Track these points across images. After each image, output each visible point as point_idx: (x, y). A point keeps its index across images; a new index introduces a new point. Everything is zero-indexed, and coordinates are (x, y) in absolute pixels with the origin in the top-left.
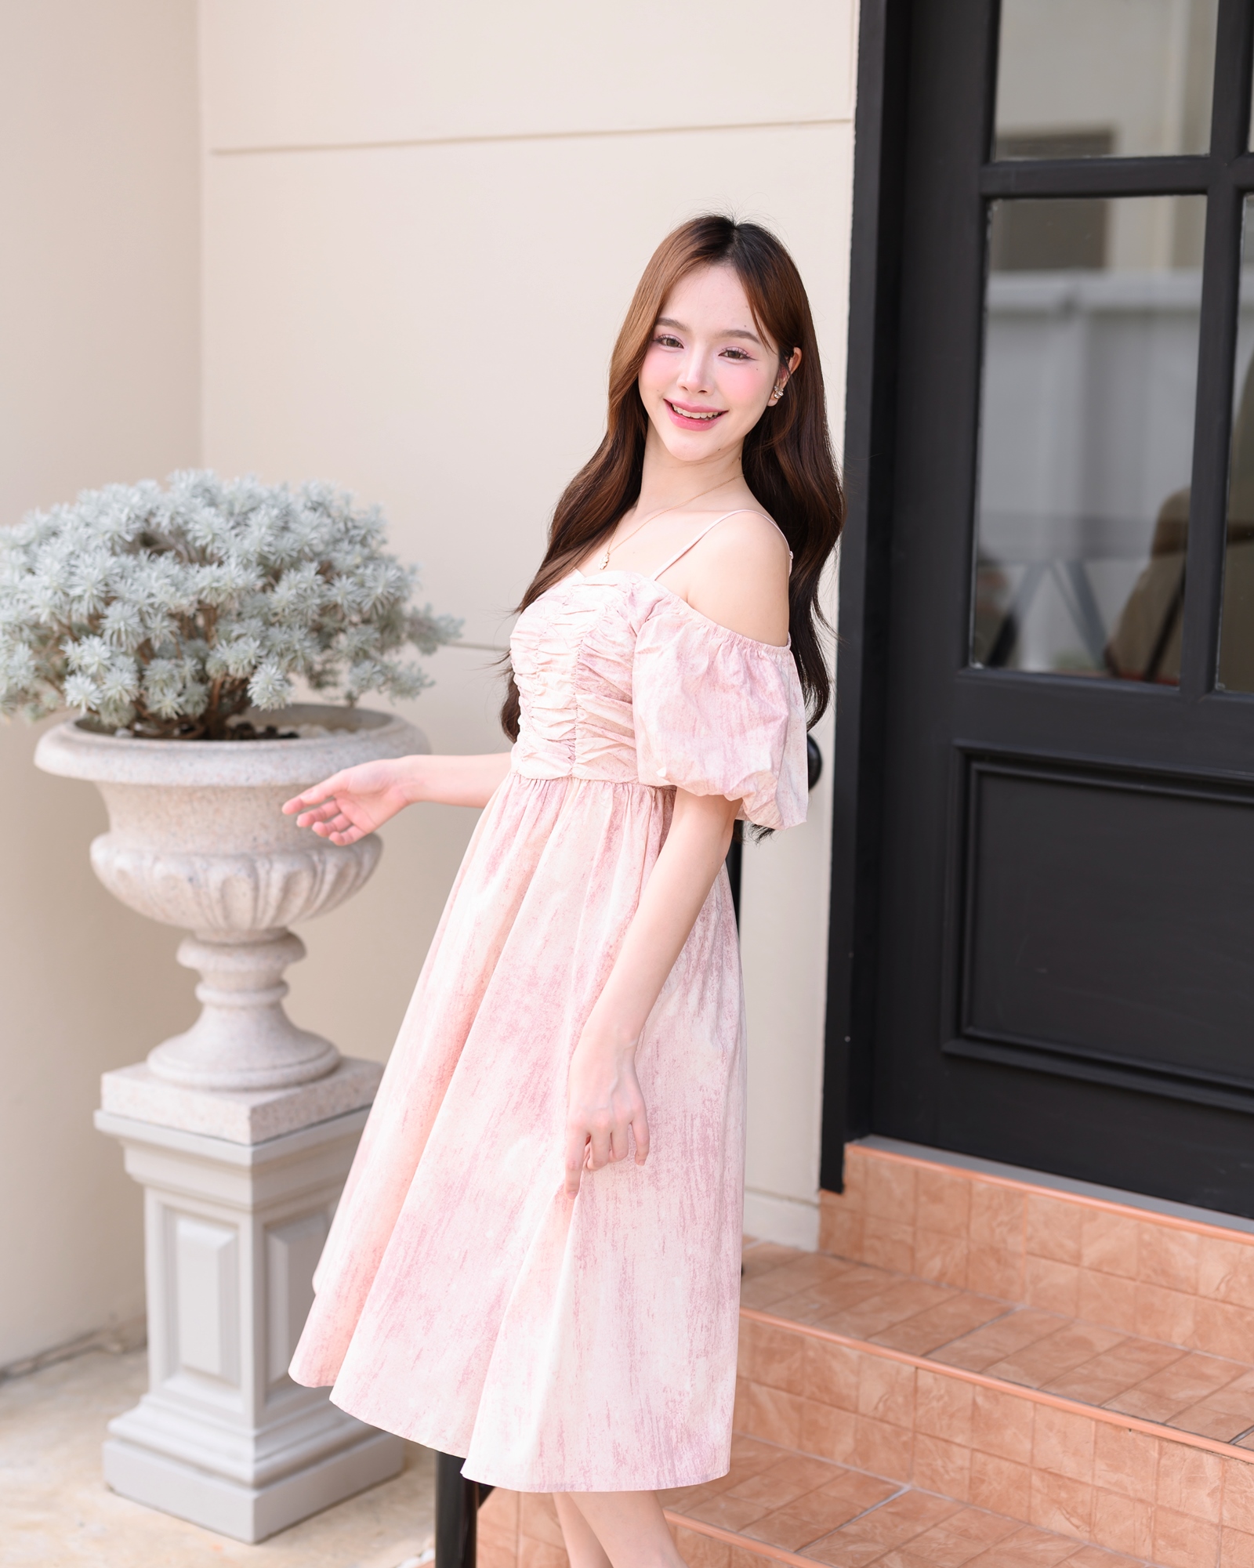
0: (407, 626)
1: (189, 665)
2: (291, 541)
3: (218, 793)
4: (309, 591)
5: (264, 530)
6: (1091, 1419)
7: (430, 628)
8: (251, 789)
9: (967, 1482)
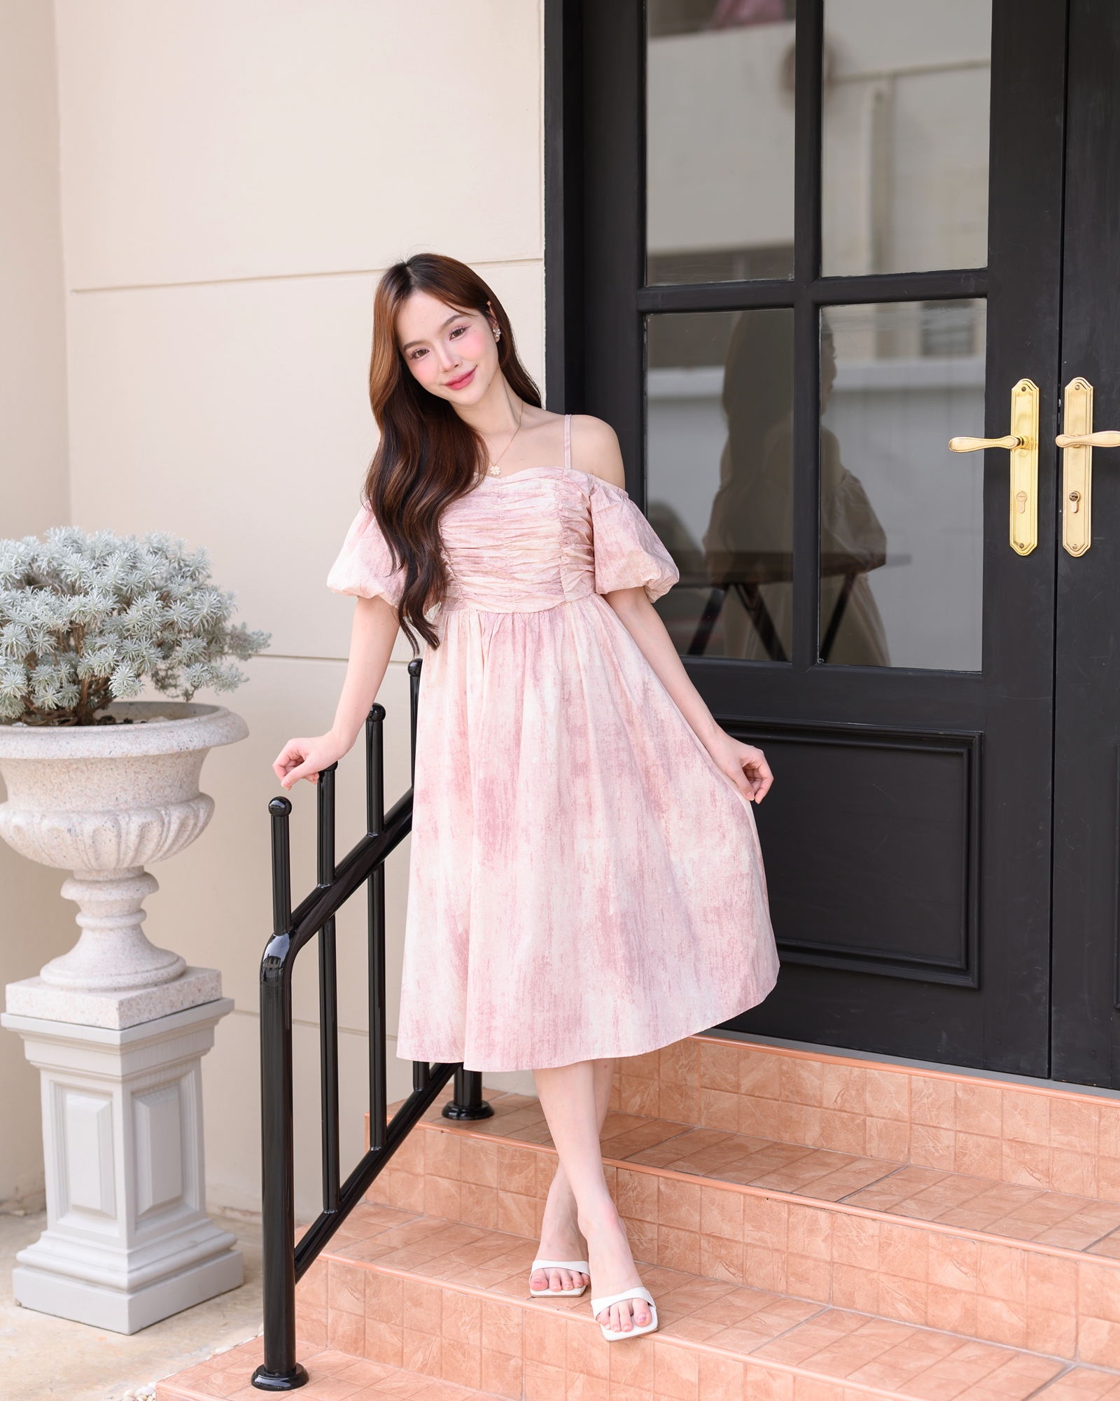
0: (228, 639)
1: (65, 669)
2: (138, 576)
3: (89, 764)
4: (152, 612)
5: (118, 568)
7: (245, 640)
8: (113, 760)
9: (656, 1249)
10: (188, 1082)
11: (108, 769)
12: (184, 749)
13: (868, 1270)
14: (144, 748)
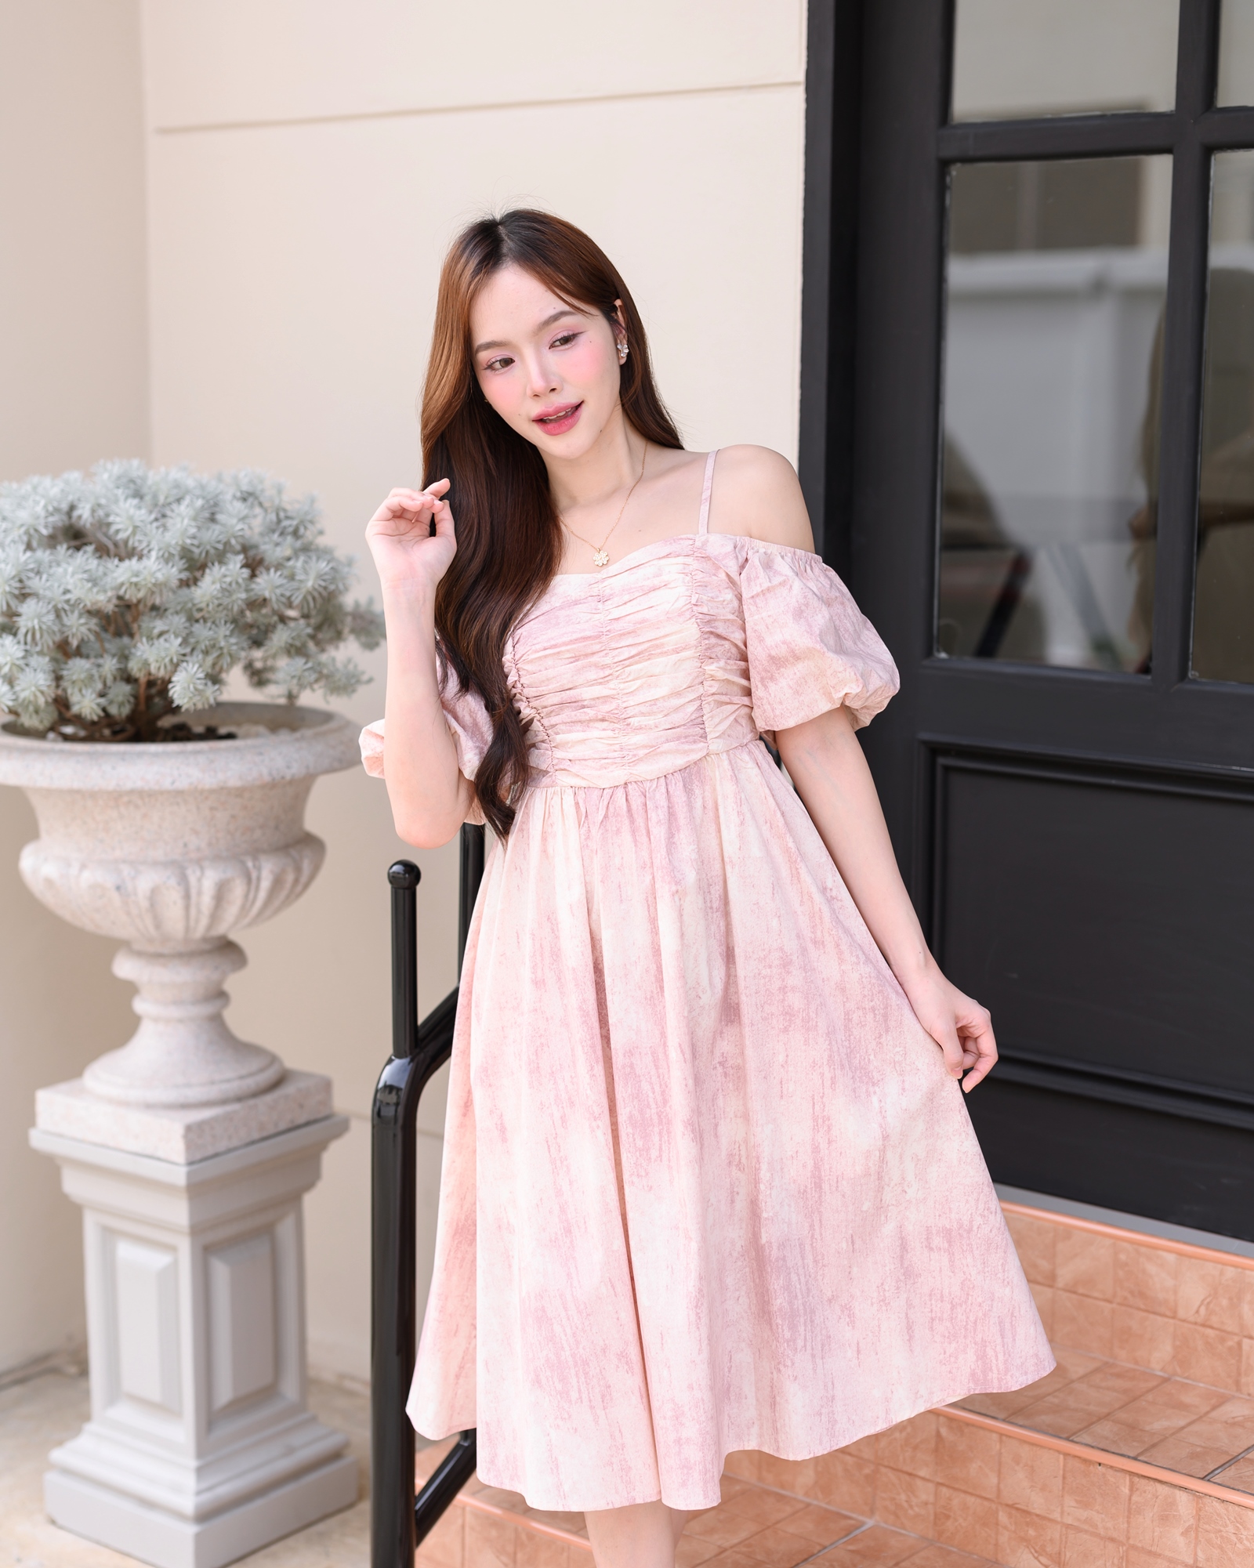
0: (349, 620)
1: (110, 665)
2: (216, 532)
3: (144, 797)
4: (234, 585)
5: (186, 521)
6: (1059, 1452)
7: (372, 622)
8: (179, 793)
10: (285, 1229)
11: (172, 805)
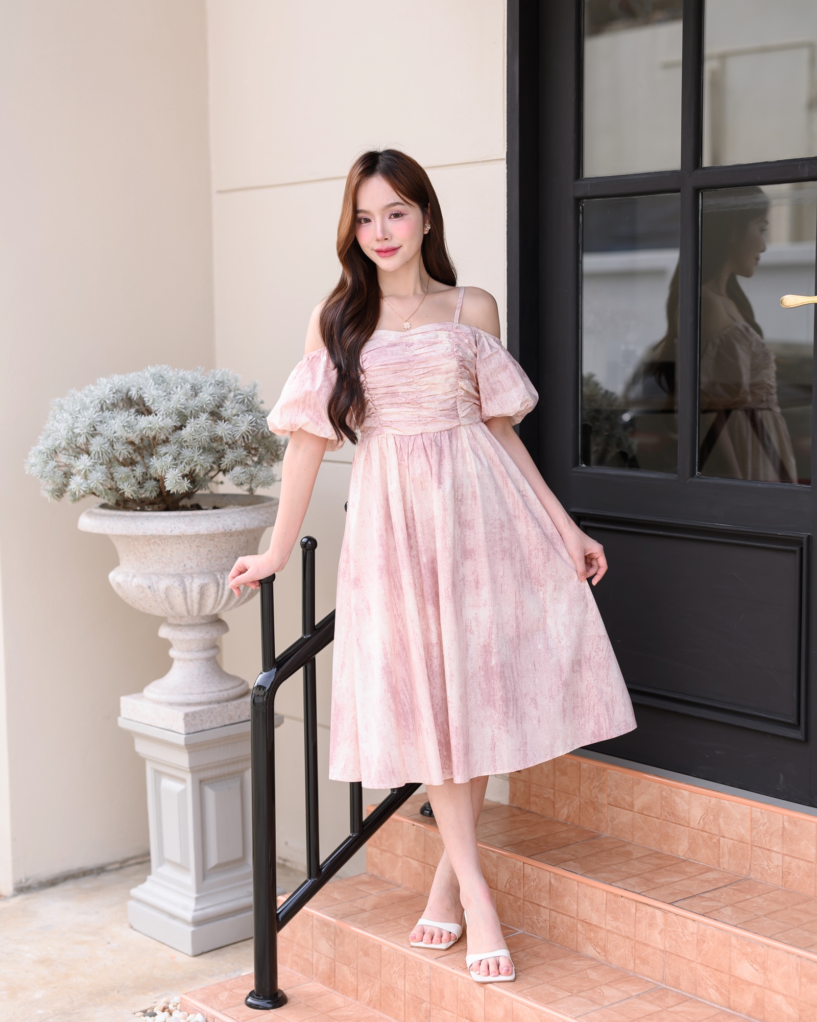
1: (139, 470)
2: (196, 402)
4: (202, 428)
5: (180, 396)
6: (604, 890)
9: (548, 928)
11: (176, 544)
12: (228, 530)
13: (689, 960)
14: (196, 528)
